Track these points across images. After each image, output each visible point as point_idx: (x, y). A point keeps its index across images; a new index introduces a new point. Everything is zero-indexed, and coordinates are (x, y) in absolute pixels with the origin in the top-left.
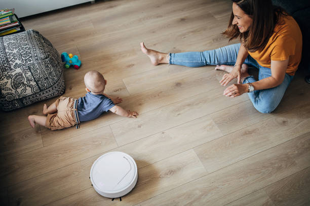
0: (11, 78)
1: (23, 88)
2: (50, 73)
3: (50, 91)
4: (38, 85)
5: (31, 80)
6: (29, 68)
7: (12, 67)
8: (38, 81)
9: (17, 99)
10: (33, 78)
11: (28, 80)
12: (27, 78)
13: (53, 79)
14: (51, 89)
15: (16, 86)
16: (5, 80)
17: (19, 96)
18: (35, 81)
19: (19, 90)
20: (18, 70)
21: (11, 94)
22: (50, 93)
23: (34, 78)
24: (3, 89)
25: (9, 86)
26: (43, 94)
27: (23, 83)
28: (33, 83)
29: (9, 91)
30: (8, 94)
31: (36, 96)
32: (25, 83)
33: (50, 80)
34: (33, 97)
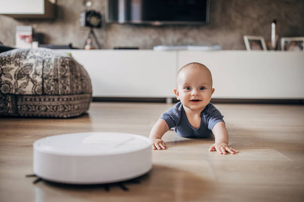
0: (19, 66)
1: (25, 81)
2: (64, 77)
3: (53, 100)
4: (43, 84)
5: (39, 75)
6: (44, 62)
7: (28, 57)
8: (46, 79)
9: (12, 94)
10: (41, 73)
11: (36, 74)
12: (36, 71)
13: (64, 88)
14: (56, 98)
15: (19, 76)
16: (13, 66)
17: (16, 90)
18: (42, 77)
19: (20, 82)
20: (32, 61)
21: (10, 84)
22: (54, 104)
23: (43, 74)
24: (4, 74)
25: (12, 73)
26: (45, 100)
27: (28, 75)
28: (39, 79)
29: (9, 80)
30: (6, 82)
31: (35, 100)
32: (31, 76)
33: (60, 86)
34: (31, 100)
